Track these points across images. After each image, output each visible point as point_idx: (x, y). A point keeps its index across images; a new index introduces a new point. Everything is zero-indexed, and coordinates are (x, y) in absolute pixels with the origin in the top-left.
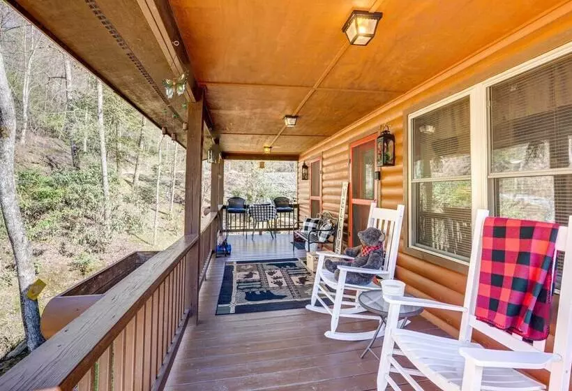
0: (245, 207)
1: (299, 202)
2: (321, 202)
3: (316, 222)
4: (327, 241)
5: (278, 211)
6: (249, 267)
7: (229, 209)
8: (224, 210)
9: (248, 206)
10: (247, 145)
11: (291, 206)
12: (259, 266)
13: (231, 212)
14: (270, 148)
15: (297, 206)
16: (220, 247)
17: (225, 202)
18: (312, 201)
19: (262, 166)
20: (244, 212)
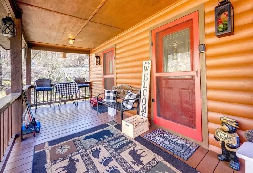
0: (51, 85)
1: (91, 80)
2: (114, 79)
3: (115, 92)
4: (133, 108)
5: (79, 87)
6: (67, 148)
7: (37, 88)
8: (32, 90)
9: (55, 84)
10: (54, 34)
11: (87, 83)
12: (77, 143)
13: (38, 90)
14: (74, 40)
15: (90, 83)
16: (27, 127)
17: (33, 83)
18: (104, 78)
19: (64, 57)
20: (51, 90)
